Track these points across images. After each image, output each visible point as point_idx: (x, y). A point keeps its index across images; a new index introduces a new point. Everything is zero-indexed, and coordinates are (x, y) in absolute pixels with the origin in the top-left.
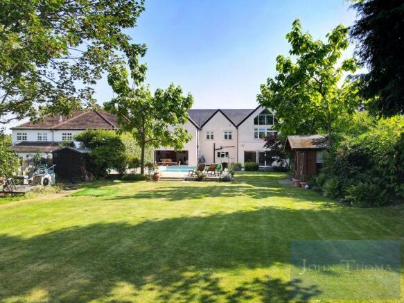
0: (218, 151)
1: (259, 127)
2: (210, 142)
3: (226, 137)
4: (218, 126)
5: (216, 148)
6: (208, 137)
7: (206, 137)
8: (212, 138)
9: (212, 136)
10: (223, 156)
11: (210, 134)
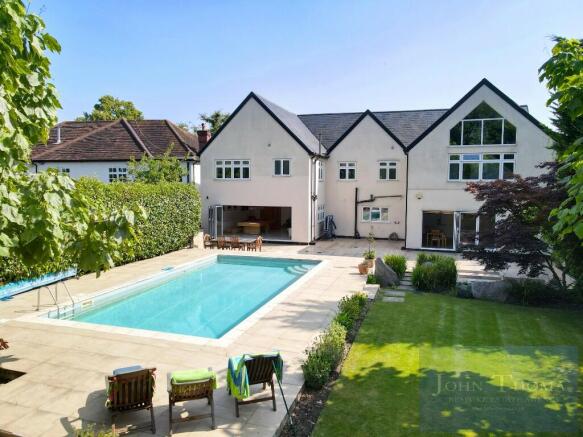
0: (366, 205)
1: (462, 150)
2: (348, 185)
3: (383, 174)
4: (367, 149)
5: (360, 199)
6: (342, 174)
7: (338, 174)
8: (352, 175)
9: (352, 172)
10: (376, 216)
11: (347, 168)
